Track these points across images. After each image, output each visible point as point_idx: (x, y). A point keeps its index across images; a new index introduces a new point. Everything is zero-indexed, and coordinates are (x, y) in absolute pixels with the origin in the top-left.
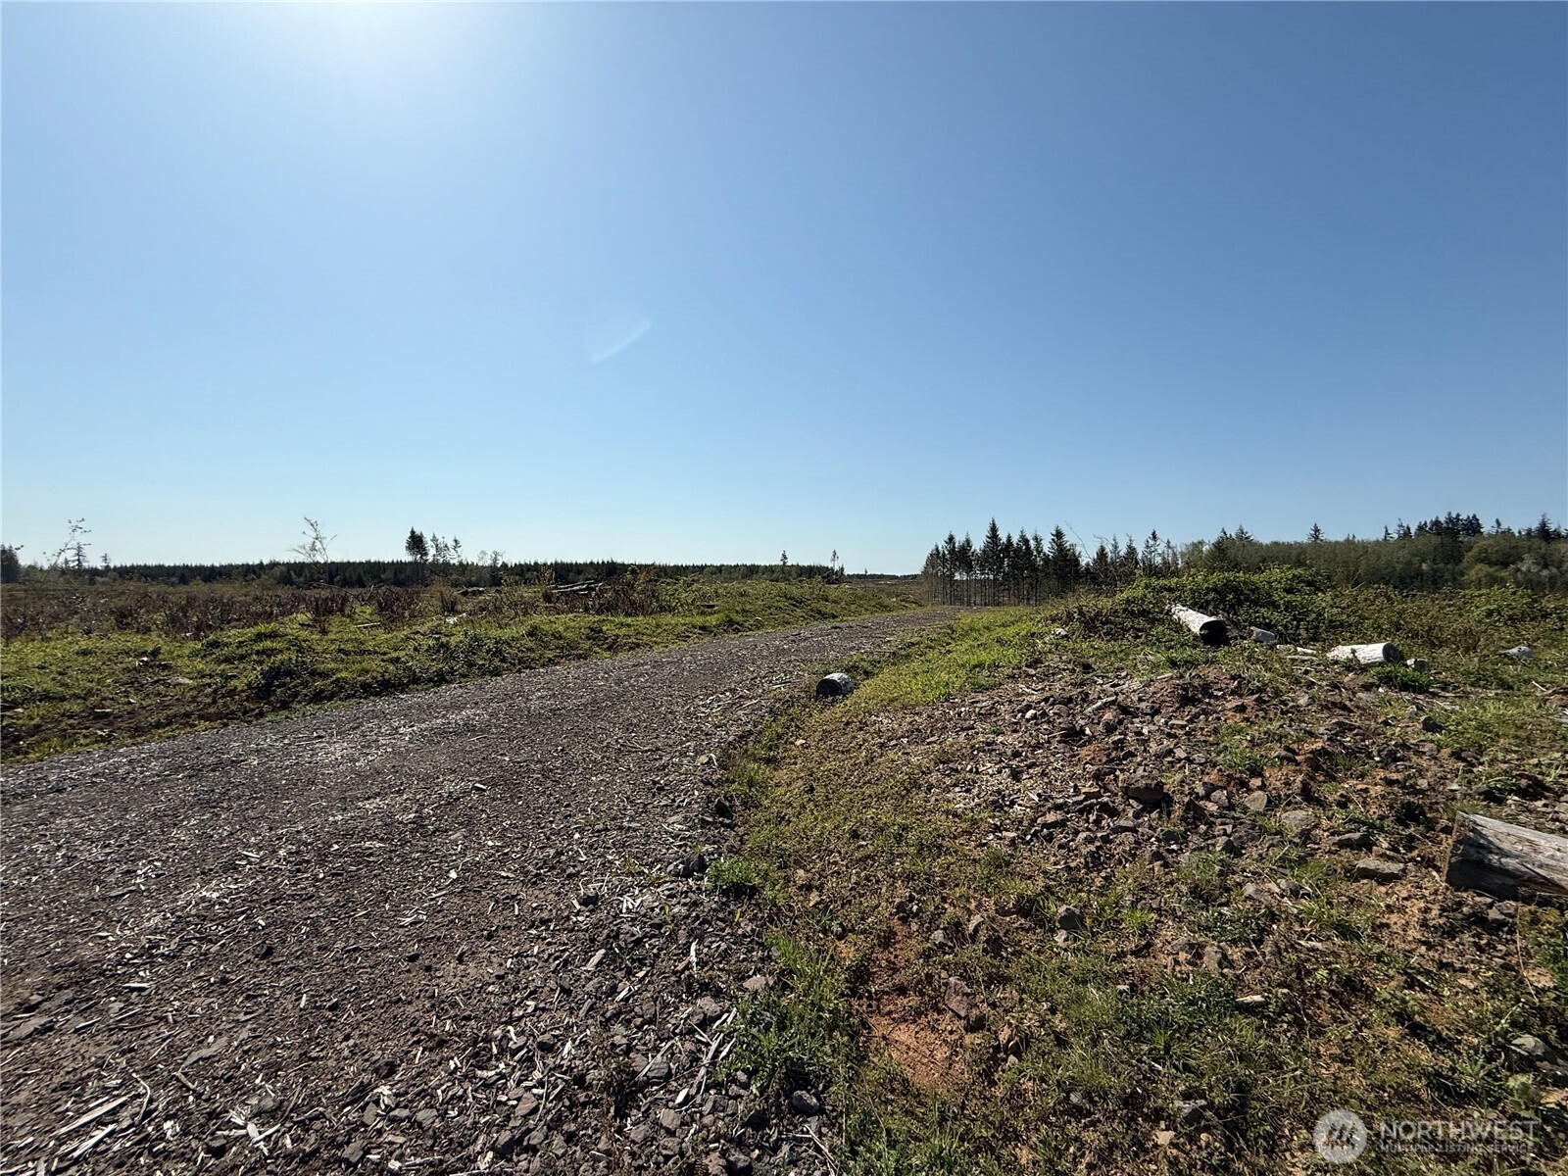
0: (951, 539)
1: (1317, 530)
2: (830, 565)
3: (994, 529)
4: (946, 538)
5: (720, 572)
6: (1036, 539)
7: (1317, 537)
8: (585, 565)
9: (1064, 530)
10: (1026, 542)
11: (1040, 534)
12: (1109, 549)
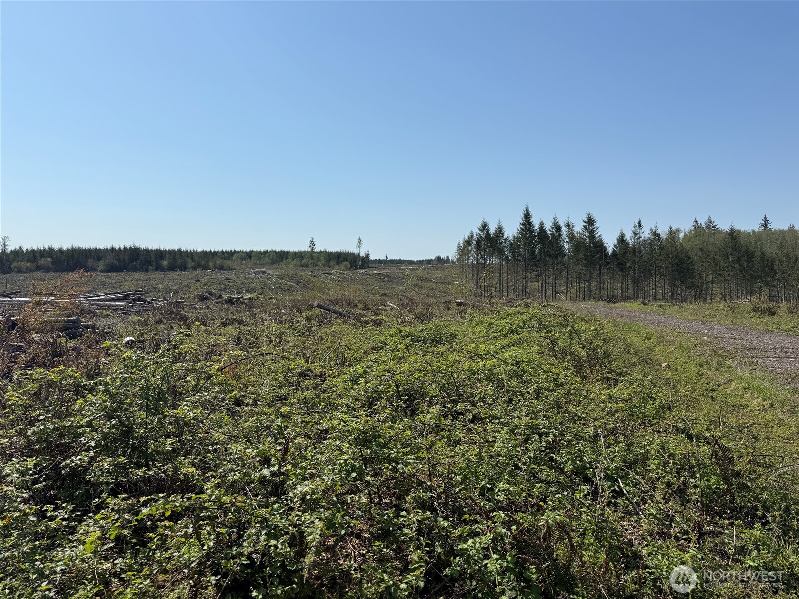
0: (485, 226)
1: (766, 220)
2: (356, 251)
3: (527, 216)
4: (480, 225)
5: (250, 257)
6: (568, 226)
7: (766, 227)
8: (106, 251)
9: (595, 217)
10: (558, 228)
11: (572, 221)
12: (629, 236)
